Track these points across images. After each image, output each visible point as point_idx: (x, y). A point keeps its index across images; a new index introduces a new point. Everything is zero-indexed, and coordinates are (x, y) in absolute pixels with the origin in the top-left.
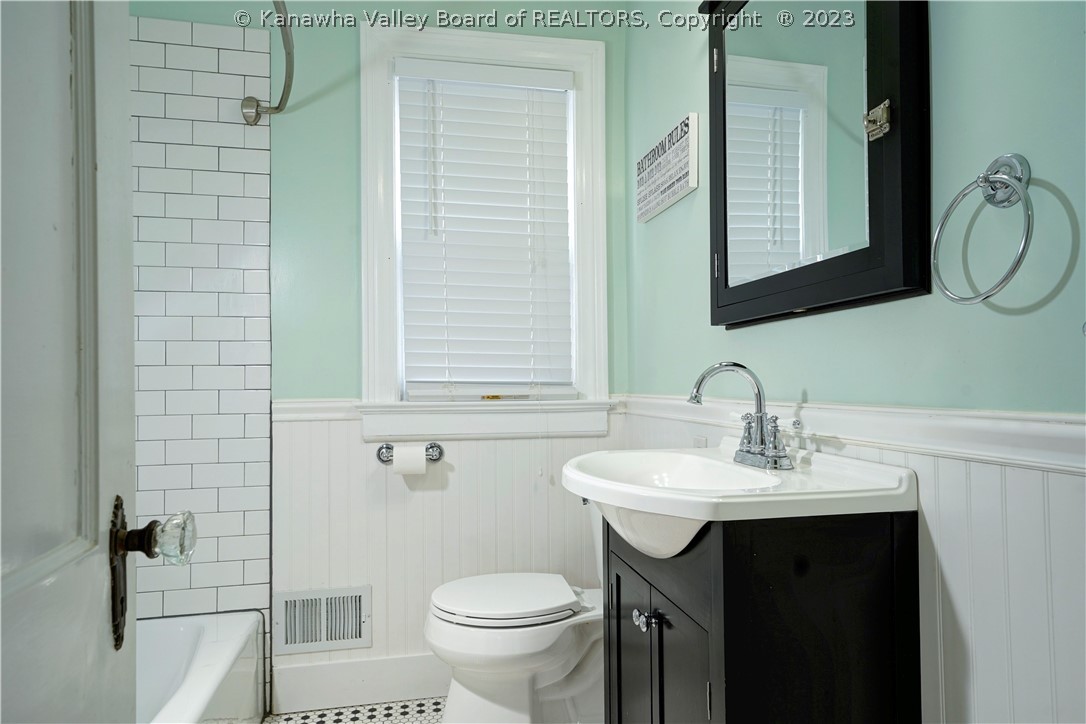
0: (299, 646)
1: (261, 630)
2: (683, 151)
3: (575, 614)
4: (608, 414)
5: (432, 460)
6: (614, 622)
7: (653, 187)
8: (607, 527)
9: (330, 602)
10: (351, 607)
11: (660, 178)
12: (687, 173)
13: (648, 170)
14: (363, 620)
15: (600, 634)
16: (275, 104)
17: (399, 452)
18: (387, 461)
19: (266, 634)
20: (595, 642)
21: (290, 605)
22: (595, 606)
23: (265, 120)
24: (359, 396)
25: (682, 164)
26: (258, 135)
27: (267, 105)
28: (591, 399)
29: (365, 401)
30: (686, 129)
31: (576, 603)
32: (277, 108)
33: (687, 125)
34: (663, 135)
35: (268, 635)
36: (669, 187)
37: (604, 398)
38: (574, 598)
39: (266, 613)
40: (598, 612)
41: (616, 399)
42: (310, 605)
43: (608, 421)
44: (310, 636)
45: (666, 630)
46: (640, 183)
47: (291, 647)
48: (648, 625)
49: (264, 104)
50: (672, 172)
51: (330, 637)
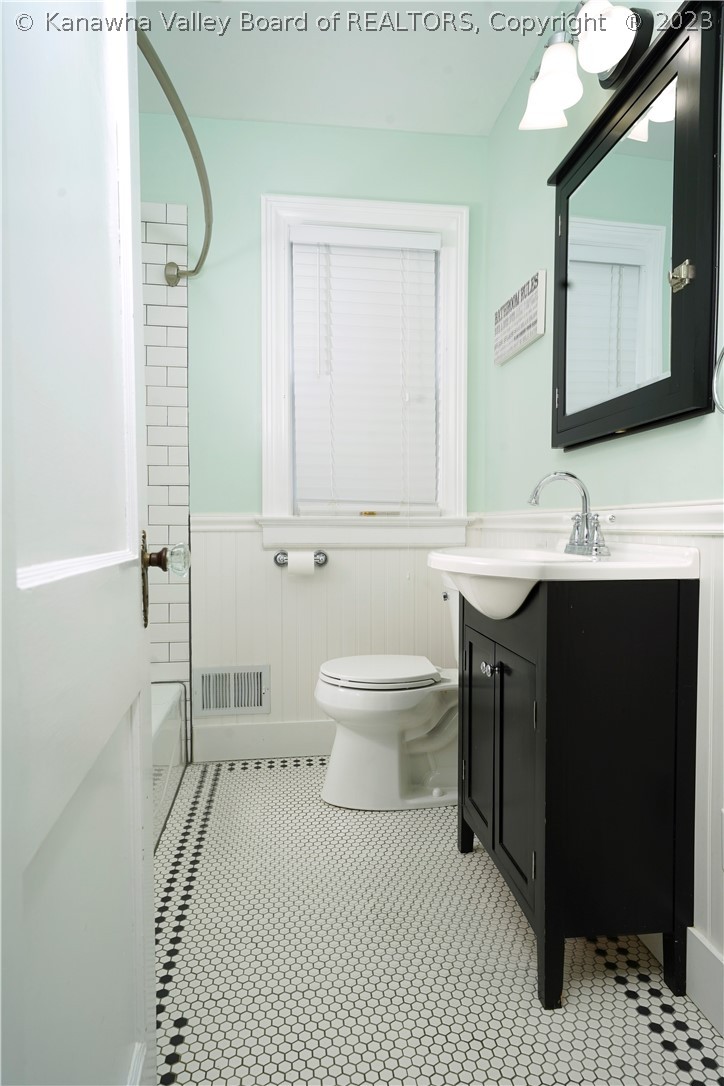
0: (213, 711)
1: (183, 698)
2: (533, 302)
3: (436, 683)
4: (467, 530)
5: (319, 565)
6: (467, 690)
7: (508, 334)
8: (463, 600)
9: (237, 677)
10: (253, 682)
11: (514, 326)
12: (536, 322)
13: (504, 319)
14: (263, 691)
15: (455, 702)
16: (192, 267)
17: (293, 558)
18: (282, 564)
19: (187, 699)
20: (452, 709)
21: (205, 679)
22: (452, 677)
23: (182, 282)
24: (261, 512)
25: (532, 313)
26: (178, 294)
27: (185, 269)
28: (452, 517)
29: (266, 515)
30: (535, 284)
31: (438, 675)
32: (194, 271)
33: (536, 280)
34: (516, 289)
35: (188, 703)
36: (521, 333)
37: (462, 515)
38: (435, 671)
39: (187, 684)
40: (455, 682)
41: (473, 517)
42: (222, 679)
43: (466, 535)
44: (221, 704)
45: (505, 675)
46: (497, 331)
47: (206, 712)
48: (493, 672)
49: (181, 268)
50: (524, 320)
51: (238, 704)
